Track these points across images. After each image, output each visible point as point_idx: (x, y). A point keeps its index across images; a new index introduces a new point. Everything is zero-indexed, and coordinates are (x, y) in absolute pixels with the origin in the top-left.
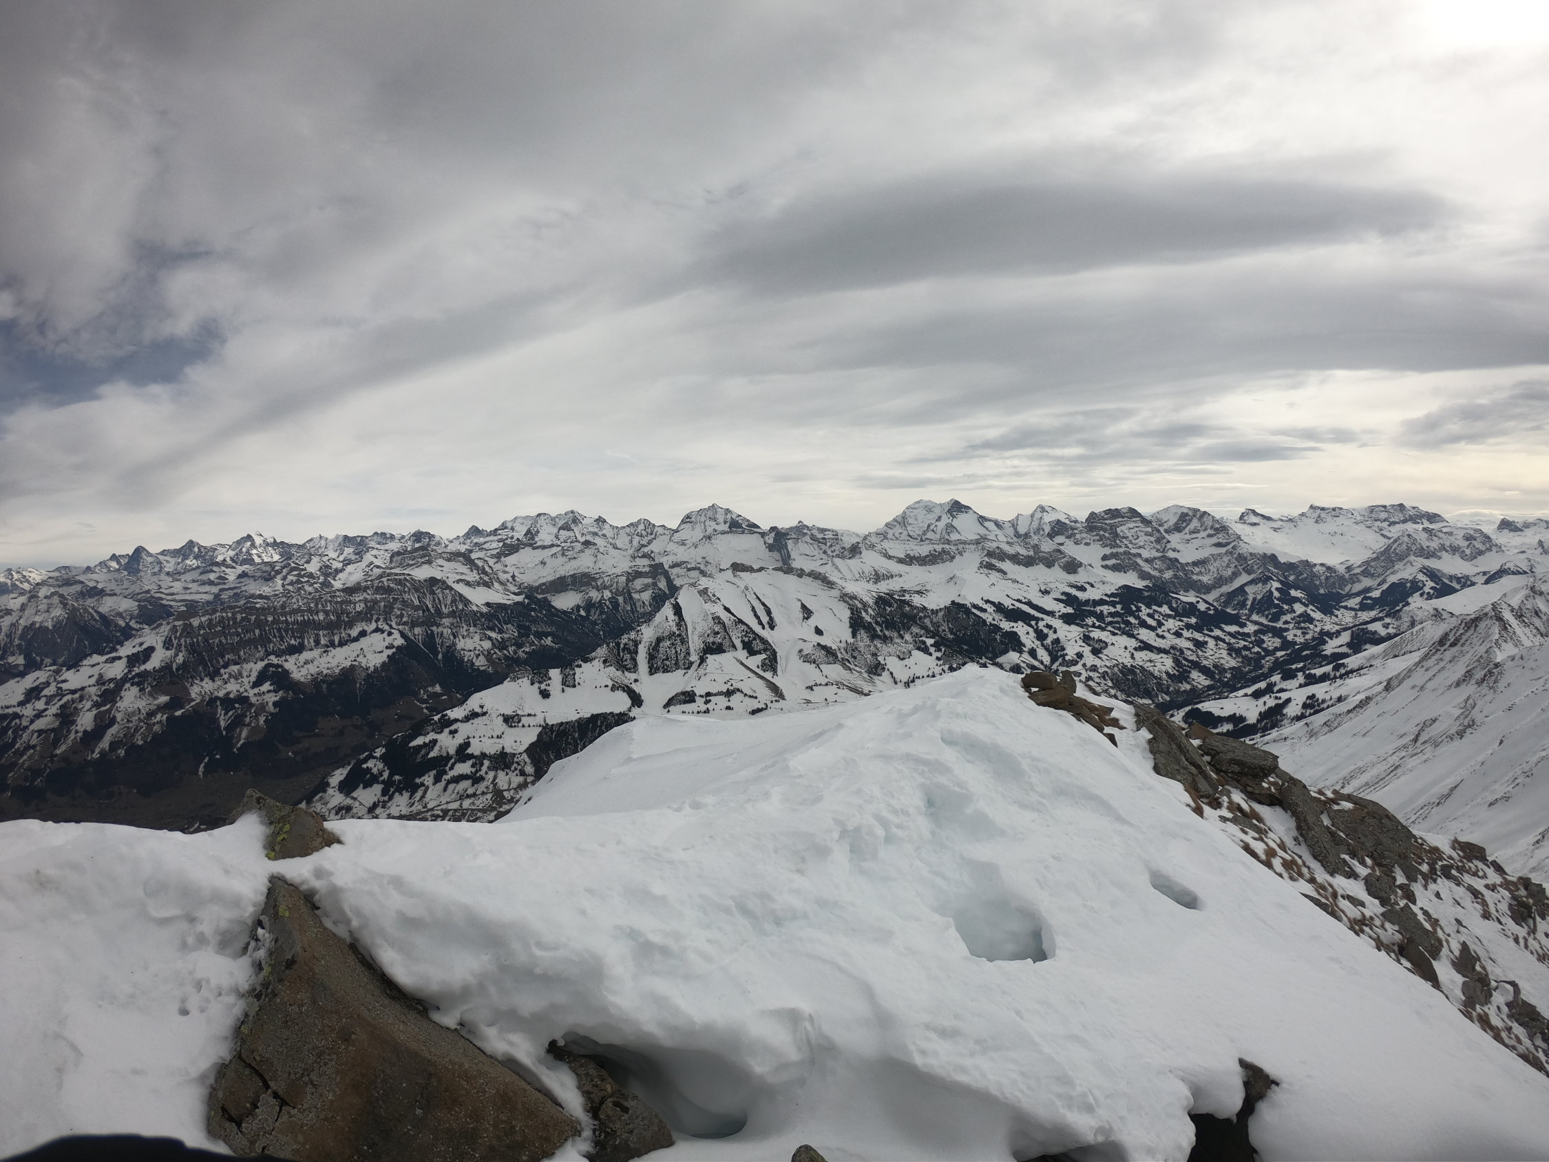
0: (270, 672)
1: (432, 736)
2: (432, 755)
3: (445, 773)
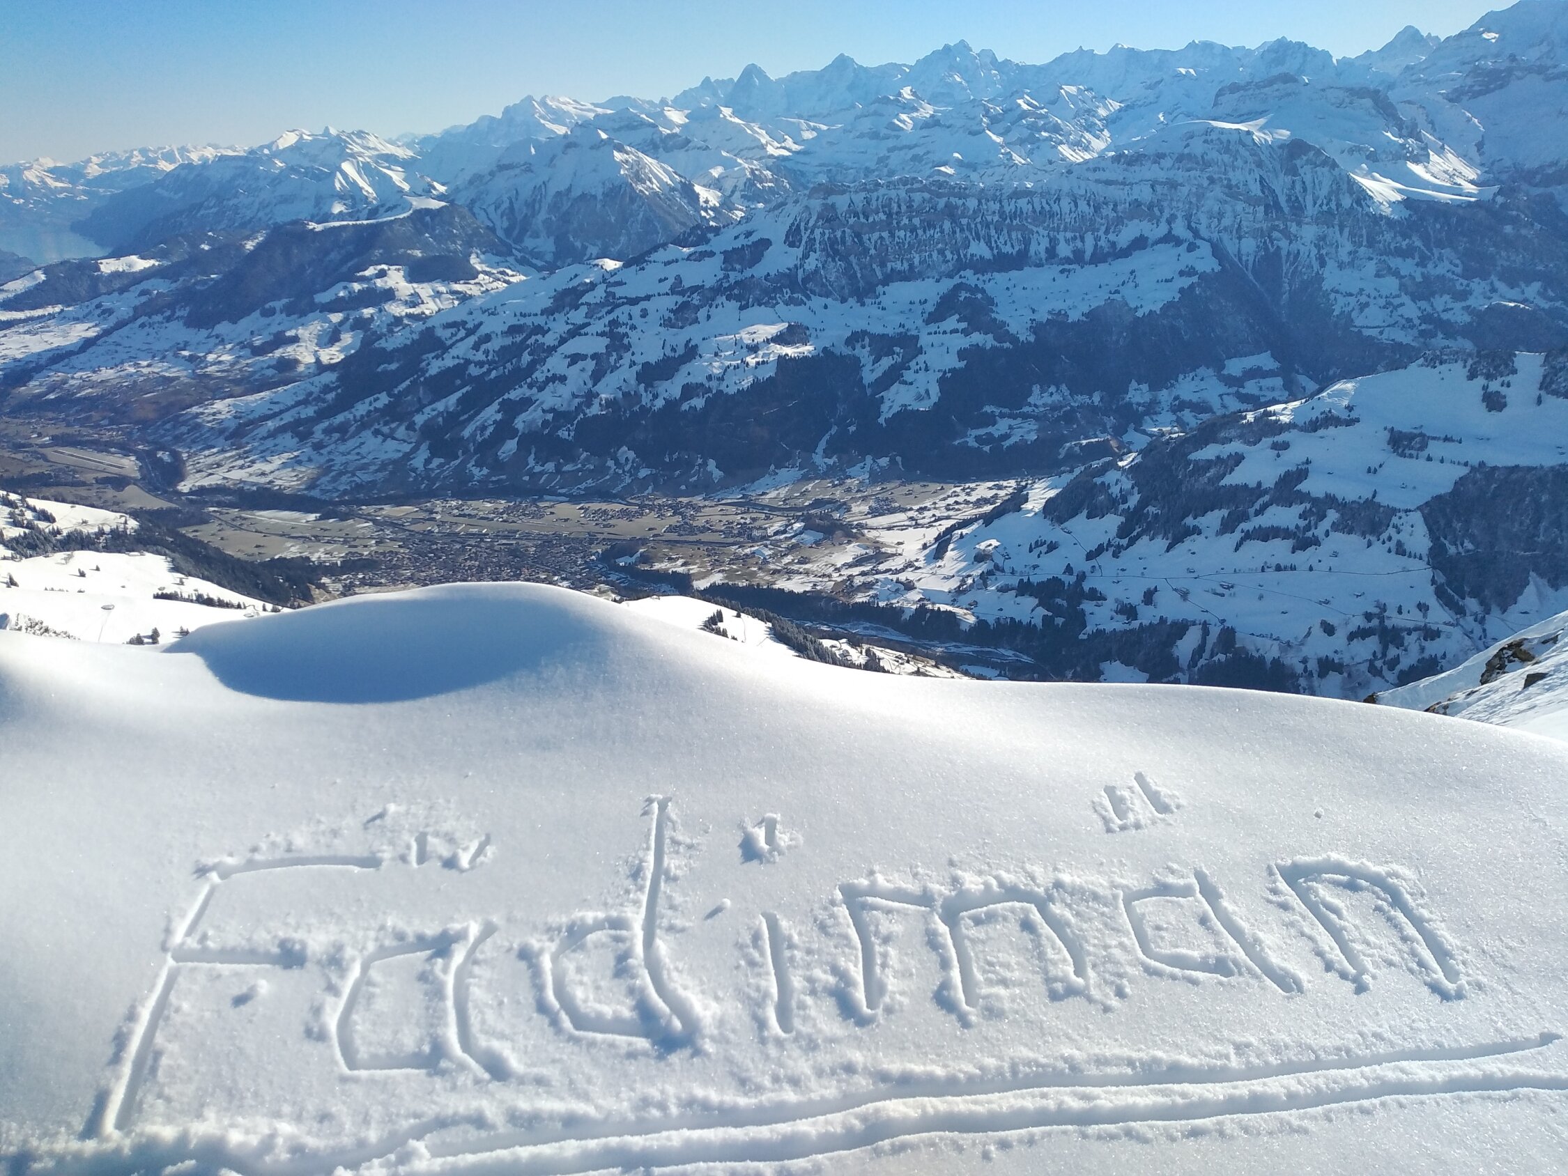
0: (962, 299)
1: (1236, 446)
2: (1228, 480)
3: (1245, 517)
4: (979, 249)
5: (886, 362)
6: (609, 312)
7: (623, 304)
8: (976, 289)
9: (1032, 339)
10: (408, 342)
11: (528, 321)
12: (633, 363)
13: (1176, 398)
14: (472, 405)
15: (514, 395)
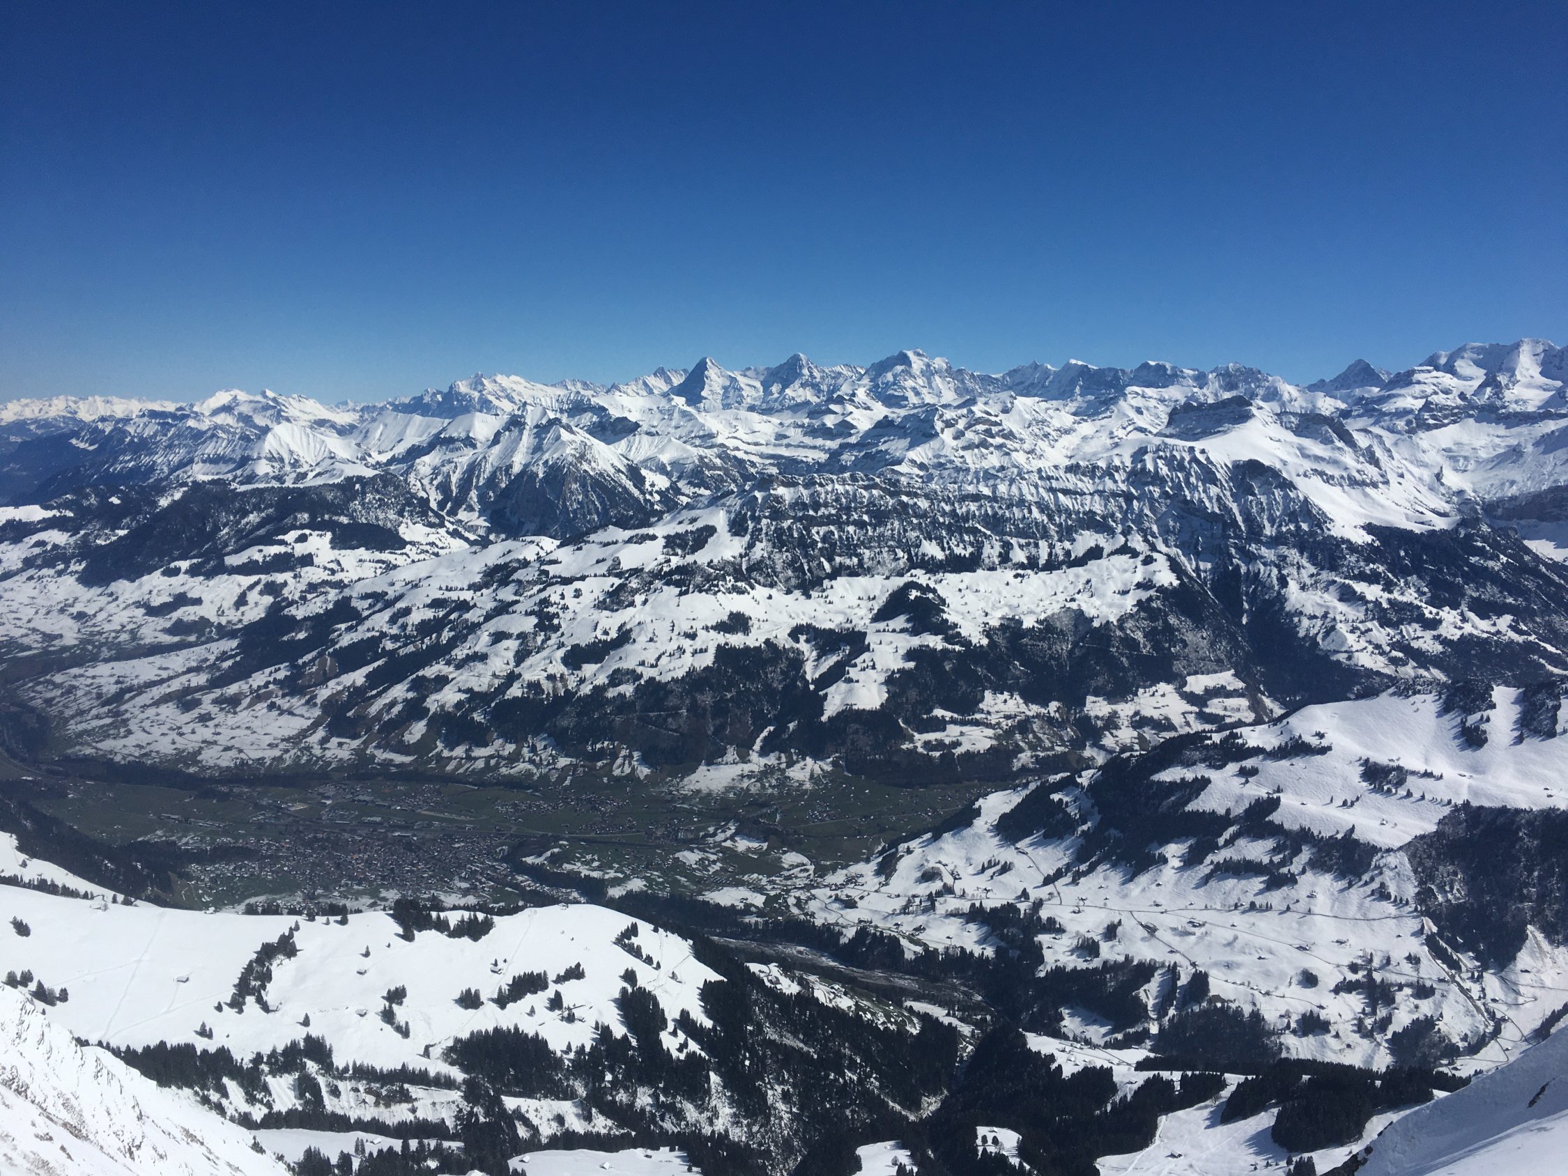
0: (912, 597)
2: (1194, 807)
4: (931, 549)
5: (832, 660)
6: (540, 591)
7: (557, 583)
8: (927, 589)
9: (985, 642)
10: (322, 611)
11: (454, 596)
12: (560, 645)
13: (1137, 713)
14: (381, 680)
15: (430, 672)
